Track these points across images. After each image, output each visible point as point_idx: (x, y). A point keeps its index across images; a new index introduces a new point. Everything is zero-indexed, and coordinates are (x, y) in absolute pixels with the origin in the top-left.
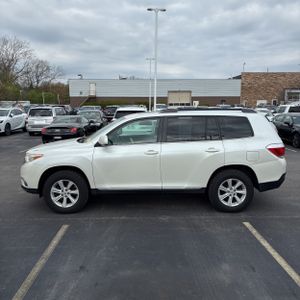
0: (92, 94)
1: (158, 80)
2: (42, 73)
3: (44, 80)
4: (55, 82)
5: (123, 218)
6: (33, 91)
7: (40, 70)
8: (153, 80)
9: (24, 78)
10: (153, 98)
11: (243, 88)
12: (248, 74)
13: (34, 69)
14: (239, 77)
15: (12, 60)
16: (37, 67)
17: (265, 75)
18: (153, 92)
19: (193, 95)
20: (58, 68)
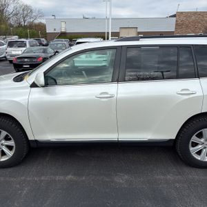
0: (63, 30)
1: (112, 19)
2: (27, 15)
3: (29, 20)
4: (37, 21)
5: (69, 177)
6: (21, 29)
7: (25, 12)
8: (109, 19)
9: (15, 18)
10: (108, 33)
11: (177, 25)
12: (182, 13)
13: (21, 11)
14: (174, 16)
15: (5, 5)
17: (195, 13)
18: (108, 28)
19: (138, 31)
20: (39, 11)
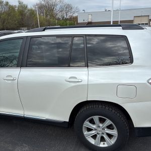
0: (90, 21)
2: (68, 11)
16: (66, 8)
